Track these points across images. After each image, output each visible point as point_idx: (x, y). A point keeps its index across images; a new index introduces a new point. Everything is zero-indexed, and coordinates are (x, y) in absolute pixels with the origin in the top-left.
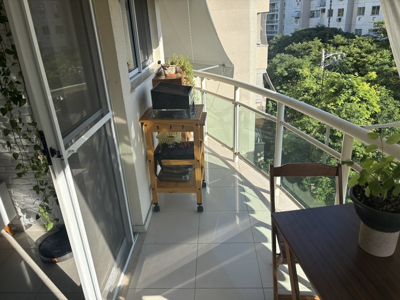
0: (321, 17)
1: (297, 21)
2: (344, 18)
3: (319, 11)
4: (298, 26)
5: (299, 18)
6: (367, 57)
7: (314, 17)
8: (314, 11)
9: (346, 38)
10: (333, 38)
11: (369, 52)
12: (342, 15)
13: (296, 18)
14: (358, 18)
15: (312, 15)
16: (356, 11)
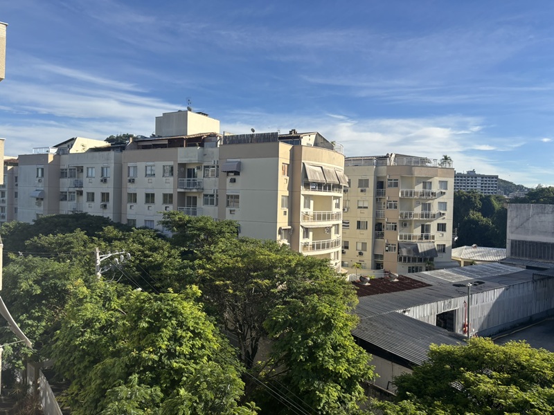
0: (78, 201)
1: (40, 204)
2: (110, 204)
3: (74, 193)
4: (42, 211)
5: (42, 199)
6: (152, 255)
7: (66, 200)
8: (66, 192)
9: (120, 230)
10: (102, 230)
11: (153, 249)
12: (108, 200)
13: (37, 199)
14: (129, 205)
15: (64, 197)
16: (125, 197)
